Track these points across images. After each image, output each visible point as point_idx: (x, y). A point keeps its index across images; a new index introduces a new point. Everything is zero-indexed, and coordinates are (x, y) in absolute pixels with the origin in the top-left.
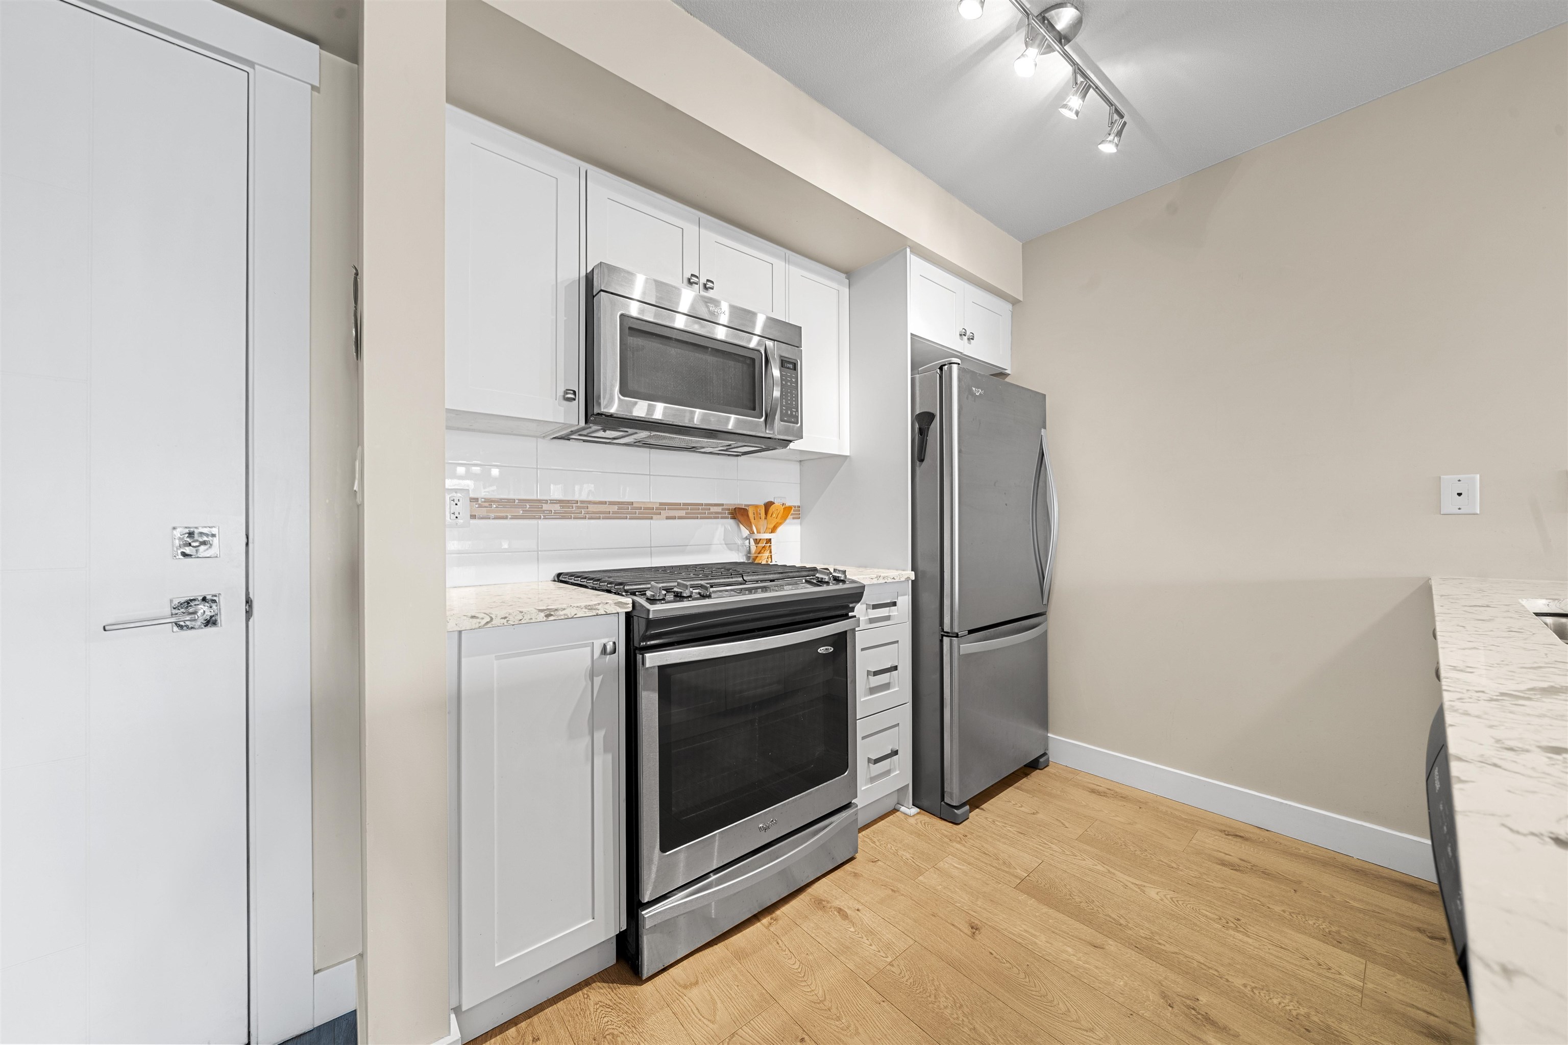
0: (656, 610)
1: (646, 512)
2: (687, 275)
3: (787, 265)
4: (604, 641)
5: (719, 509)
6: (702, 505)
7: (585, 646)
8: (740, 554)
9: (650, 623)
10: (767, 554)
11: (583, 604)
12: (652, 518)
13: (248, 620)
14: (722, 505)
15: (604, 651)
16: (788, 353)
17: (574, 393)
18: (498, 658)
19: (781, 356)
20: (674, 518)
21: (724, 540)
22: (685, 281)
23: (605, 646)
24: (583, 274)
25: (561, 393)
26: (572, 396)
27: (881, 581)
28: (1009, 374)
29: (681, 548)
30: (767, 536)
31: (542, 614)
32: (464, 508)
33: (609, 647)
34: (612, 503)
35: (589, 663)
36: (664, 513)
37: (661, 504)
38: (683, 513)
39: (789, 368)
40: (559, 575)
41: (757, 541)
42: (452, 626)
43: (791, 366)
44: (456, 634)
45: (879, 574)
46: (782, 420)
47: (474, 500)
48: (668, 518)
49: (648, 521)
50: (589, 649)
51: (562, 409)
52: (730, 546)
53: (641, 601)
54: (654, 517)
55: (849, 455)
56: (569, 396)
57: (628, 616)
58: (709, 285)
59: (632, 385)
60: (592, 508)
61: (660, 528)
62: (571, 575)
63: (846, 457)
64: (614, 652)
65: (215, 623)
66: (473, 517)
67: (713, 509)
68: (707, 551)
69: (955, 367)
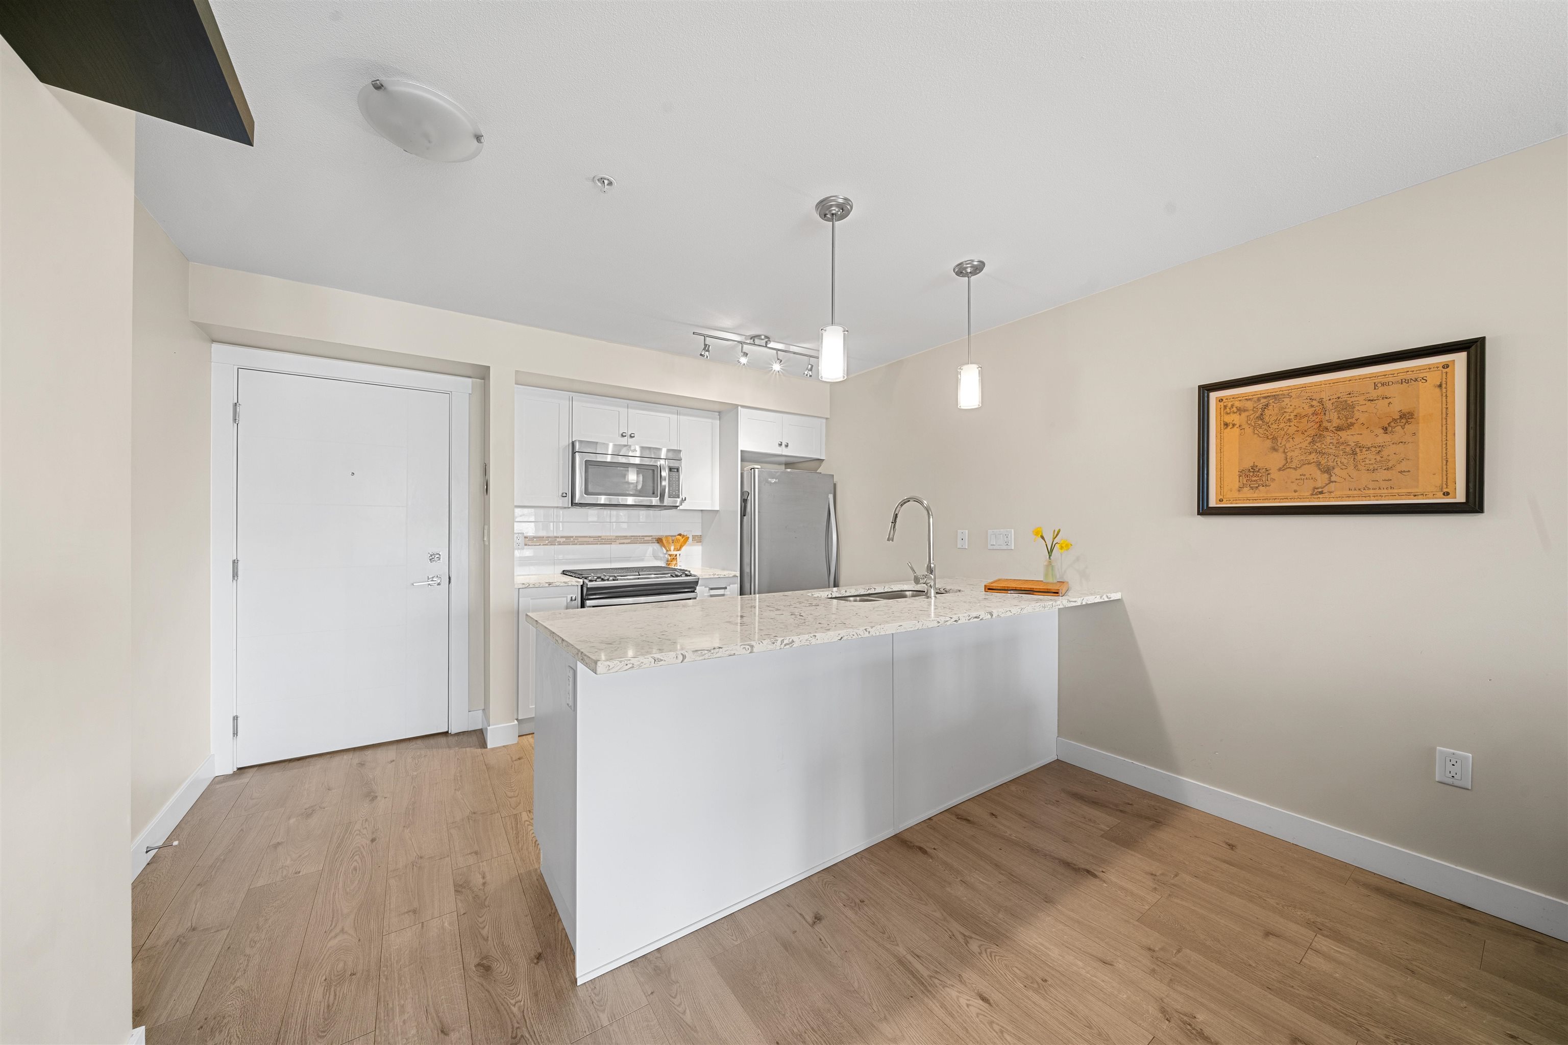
0: (590, 585)
1: (608, 541)
2: (621, 433)
3: (679, 416)
4: (572, 596)
5: (650, 538)
6: (639, 536)
7: (564, 597)
8: (662, 562)
9: (588, 589)
10: (674, 562)
11: (563, 581)
12: (611, 544)
13: (449, 584)
14: (652, 536)
15: (572, 600)
16: (674, 464)
17: (566, 494)
18: (532, 599)
19: (669, 466)
20: (624, 543)
21: (653, 554)
22: (620, 435)
23: (572, 597)
24: (571, 442)
25: (560, 494)
26: (565, 495)
27: (716, 576)
28: (824, 460)
29: (627, 559)
30: (675, 553)
31: (547, 584)
32: (521, 541)
33: (573, 598)
34: (590, 537)
35: (566, 604)
36: (618, 541)
37: (616, 537)
38: (629, 541)
39: (674, 471)
40: (563, 571)
41: (670, 555)
42: (516, 586)
43: (676, 470)
44: (518, 590)
45: (715, 573)
46: (669, 497)
47: (526, 537)
48: (620, 544)
49: (609, 545)
50: (565, 599)
51: (561, 501)
52: (656, 558)
53: (586, 581)
54: (613, 543)
55: (718, 509)
56: (564, 496)
57: (582, 587)
58: (633, 435)
59: (590, 489)
60: (580, 539)
61: (616, 549)
62: (568, 571)
63: (718, 511)
64: (575, 600)
65: (440, 585)
66: (526, 545)
67: (646, 538)
68: (642, 560)
69: (757, 470)
